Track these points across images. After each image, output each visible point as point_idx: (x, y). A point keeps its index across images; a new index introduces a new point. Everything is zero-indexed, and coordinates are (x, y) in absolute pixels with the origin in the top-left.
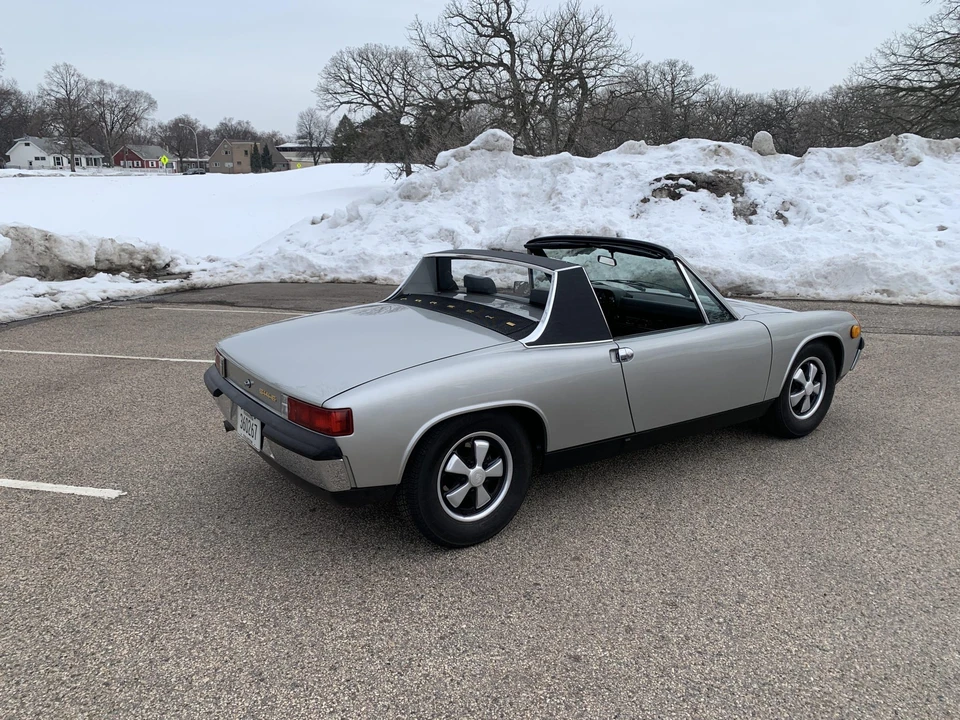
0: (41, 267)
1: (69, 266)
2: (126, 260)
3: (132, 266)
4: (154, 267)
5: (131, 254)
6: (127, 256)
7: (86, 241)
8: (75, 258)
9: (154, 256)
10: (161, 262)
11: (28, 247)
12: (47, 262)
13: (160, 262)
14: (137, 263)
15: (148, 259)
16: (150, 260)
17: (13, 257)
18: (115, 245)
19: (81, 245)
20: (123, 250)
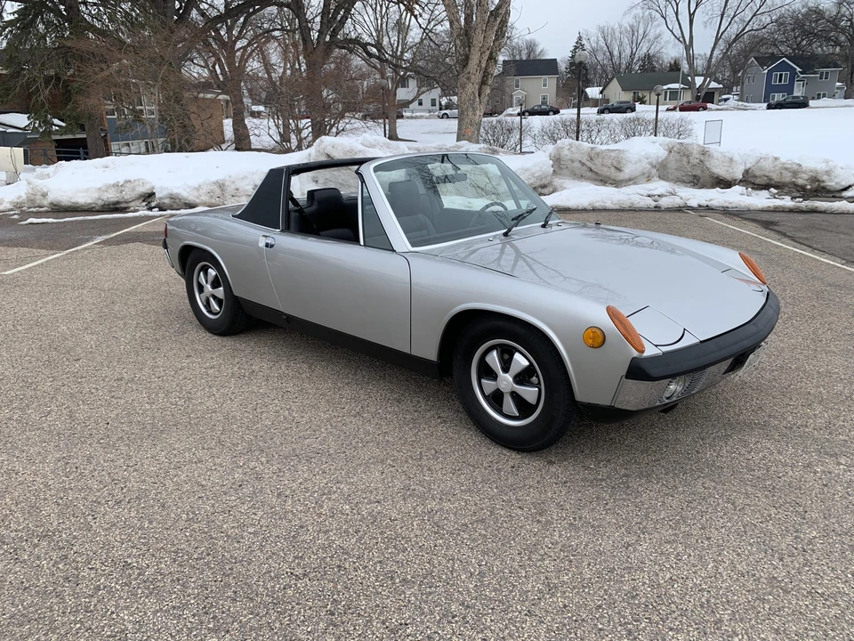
0: (695, 176)
1: (717, 178)
2: (787, 177)
3: (795, 185)
4: (824, 188)
5: (795, 173)
6: (789, 174)
7: (736, 158)
8: (721, 171)
9: (825, 178)
10: (833, 184)
11: (685, 159)
12: (698, 173)
13: (831, 184)
14: (800, 182)
15: (814, 179)
16: (818, 181)
17: (672, 165)
18: (776, 163)
19: (731, 160)
20: (786, 169)
